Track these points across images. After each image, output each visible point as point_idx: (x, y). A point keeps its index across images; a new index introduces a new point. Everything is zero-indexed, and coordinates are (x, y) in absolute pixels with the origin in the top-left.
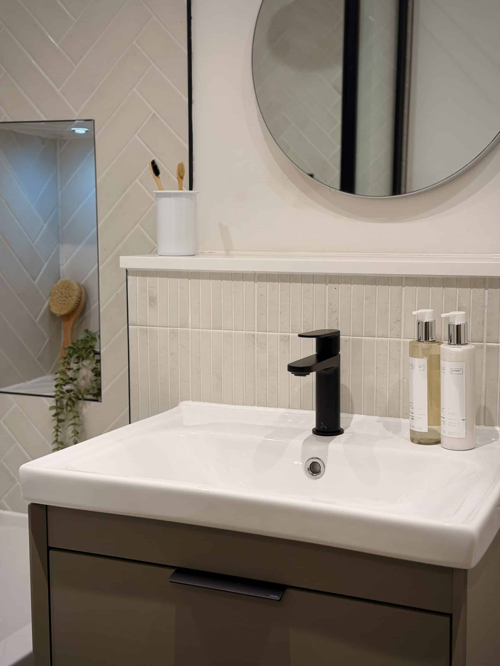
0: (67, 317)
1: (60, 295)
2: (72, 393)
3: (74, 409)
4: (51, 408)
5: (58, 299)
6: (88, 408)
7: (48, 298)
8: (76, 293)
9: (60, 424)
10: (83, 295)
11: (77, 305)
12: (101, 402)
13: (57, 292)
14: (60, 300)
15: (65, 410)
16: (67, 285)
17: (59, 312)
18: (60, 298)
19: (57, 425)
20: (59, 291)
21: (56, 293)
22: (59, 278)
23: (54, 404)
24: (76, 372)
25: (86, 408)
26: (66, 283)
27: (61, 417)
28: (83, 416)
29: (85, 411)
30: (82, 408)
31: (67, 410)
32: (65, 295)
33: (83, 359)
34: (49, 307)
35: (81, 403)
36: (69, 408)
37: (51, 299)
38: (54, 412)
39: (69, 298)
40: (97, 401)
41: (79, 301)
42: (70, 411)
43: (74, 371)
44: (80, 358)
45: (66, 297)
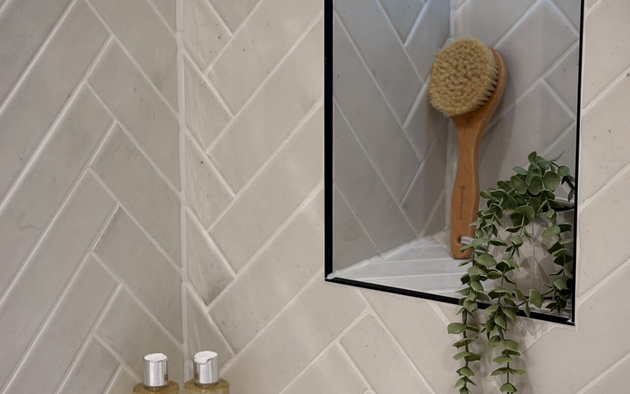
0: (466, 119)
1: (453, 71)
2: (502, 299)
3: (506, 336)
4: (452, 328)
5: (448, 81)
6: (539, 335)
7: (426, 79)
8: (490, 68)
9: (471, 364)
10: (503, 73)
11: (489, 94)
12: (573, 324)
13: (445, 65)
14: (453, 83)
15: (484, 335)
16: (467, 51)
17: (449, 109)
18: (452, 78)
19: (466, 367)
20: (451, 64)
21: (442, 68)
22: (447, 35)
23: (459, 319)
24: (512, 251)
25: (534, 334)
26: (466, 48)
27: (474, 348)
28: (525, 352)
29: (530, 341)
30: (523, 334)
31: (488, 334)
32: (464, 71)
33: (527, 222)
34: (428, 97)
35: (522, 323)
36: (495, 333)
37: (433, 81)
38: (459, 338)
39: (475, 79)
40: (563, 321)
41: (494, 86)
42: (498, 339)
43: (508, 250)
44: (519, 220)
45: (465, 76)
